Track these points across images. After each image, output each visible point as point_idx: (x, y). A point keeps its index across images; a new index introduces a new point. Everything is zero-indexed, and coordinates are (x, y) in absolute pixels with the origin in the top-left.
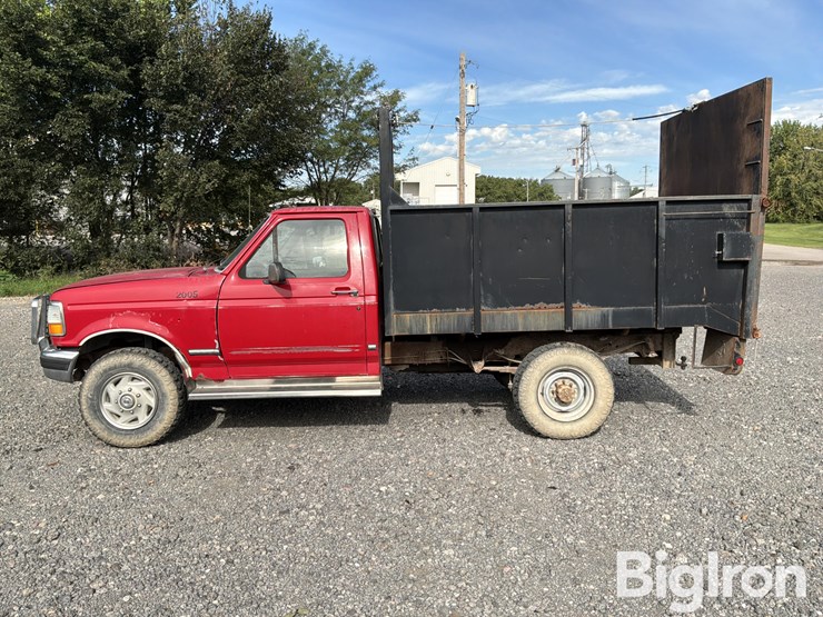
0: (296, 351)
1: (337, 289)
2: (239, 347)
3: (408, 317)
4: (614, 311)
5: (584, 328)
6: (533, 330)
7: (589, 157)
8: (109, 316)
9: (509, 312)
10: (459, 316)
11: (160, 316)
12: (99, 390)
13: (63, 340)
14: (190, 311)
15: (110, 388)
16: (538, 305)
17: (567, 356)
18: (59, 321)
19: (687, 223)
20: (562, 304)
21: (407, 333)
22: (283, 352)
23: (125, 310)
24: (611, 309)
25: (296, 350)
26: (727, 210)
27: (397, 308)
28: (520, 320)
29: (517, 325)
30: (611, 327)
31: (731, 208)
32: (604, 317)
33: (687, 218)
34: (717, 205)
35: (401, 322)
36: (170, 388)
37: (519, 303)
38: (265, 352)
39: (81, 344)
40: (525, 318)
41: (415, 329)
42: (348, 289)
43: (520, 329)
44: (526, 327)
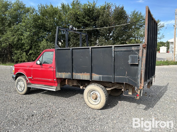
2: (35, 77)
4: (102, 76)
5: (95, 80)
6: (84, 79)
8: (19, 70)
9: (79, 74)
10: (69, 74)
11: (25, 70)
12: (18, 83)
13: (14, 73)
14: (29, 69)
15: (19, 82)
16: (85, 73)
17: (94, 87)
18: (14, 70)
19: (121, 52)
20: (89, 73)
21: (59, 78)
23: (21, 68)
24: (101, 76)
25: (43, 79)
26: (133, 48)
27: (58, 72)
28: (81, 77)
29: (80, 78)
30: (101, 81)
31: (135, 48)
32: (100, 77)
33: (121, 51)
34: (130, 47)
35: (58, 75)
36: (26, 84)
37: (81, 72)
38: (38, 79)
39: (16, 74)
40: (82, 76)
41: (61, 77)
42: (51, 67)
43: (81, 79)
44: (82, 78)
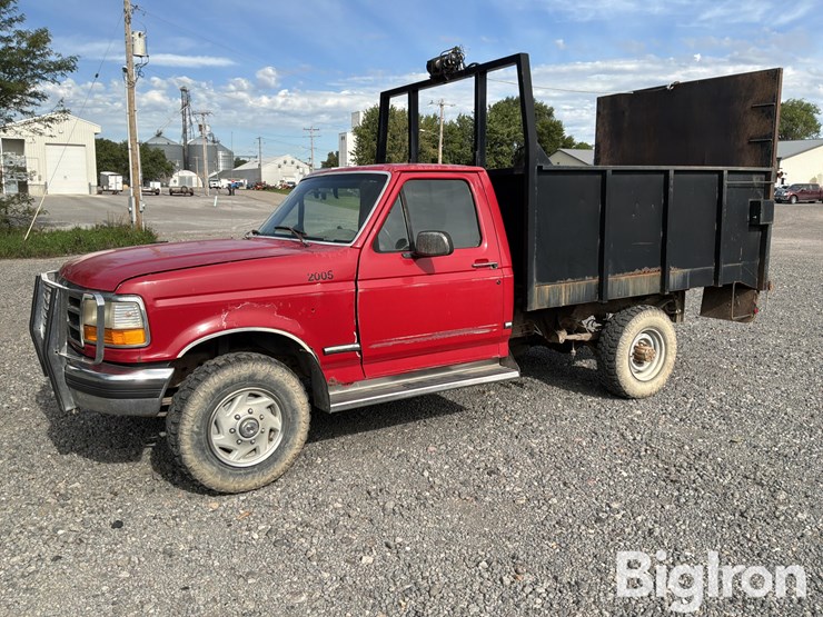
0: (439, 337)
1: (477, 261)
2: (380, 338)
3: (547, 288)
4: (691, 273)
6: (639, 295)
7: (191, 124)
8: (220, 313)
9: (624, 278)
10: (587, 284)
11: (290, 307)
13: (148, 353)
16: (643, 270)
18: (140, 325)
19: (734, 190)
20: (659, 268)
21: (546, 307)
22: (425, 339)
23: (242, 301)
26: (755, 180)
27: (539, 280)
28: (631, 286)
29: (628, 290)
30: (688, 287)
32: (684, 278)
33: (734, 186)
34: (750, 176)
35: (541, 295)
36: (300, 401)
37: (631, 269)
38: (408, 342)
39: (180, 356)
40: (634, 283)
41: (552, 301)
42: (487, 261)
43: (631, 295)
44: (634, 292)
